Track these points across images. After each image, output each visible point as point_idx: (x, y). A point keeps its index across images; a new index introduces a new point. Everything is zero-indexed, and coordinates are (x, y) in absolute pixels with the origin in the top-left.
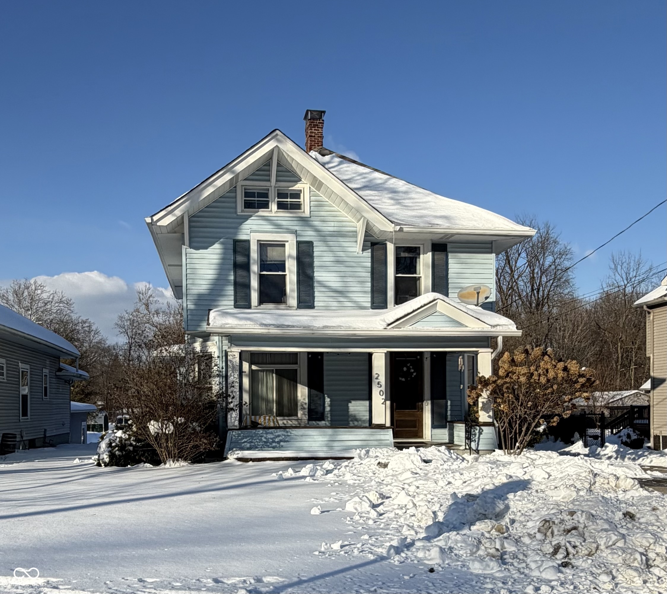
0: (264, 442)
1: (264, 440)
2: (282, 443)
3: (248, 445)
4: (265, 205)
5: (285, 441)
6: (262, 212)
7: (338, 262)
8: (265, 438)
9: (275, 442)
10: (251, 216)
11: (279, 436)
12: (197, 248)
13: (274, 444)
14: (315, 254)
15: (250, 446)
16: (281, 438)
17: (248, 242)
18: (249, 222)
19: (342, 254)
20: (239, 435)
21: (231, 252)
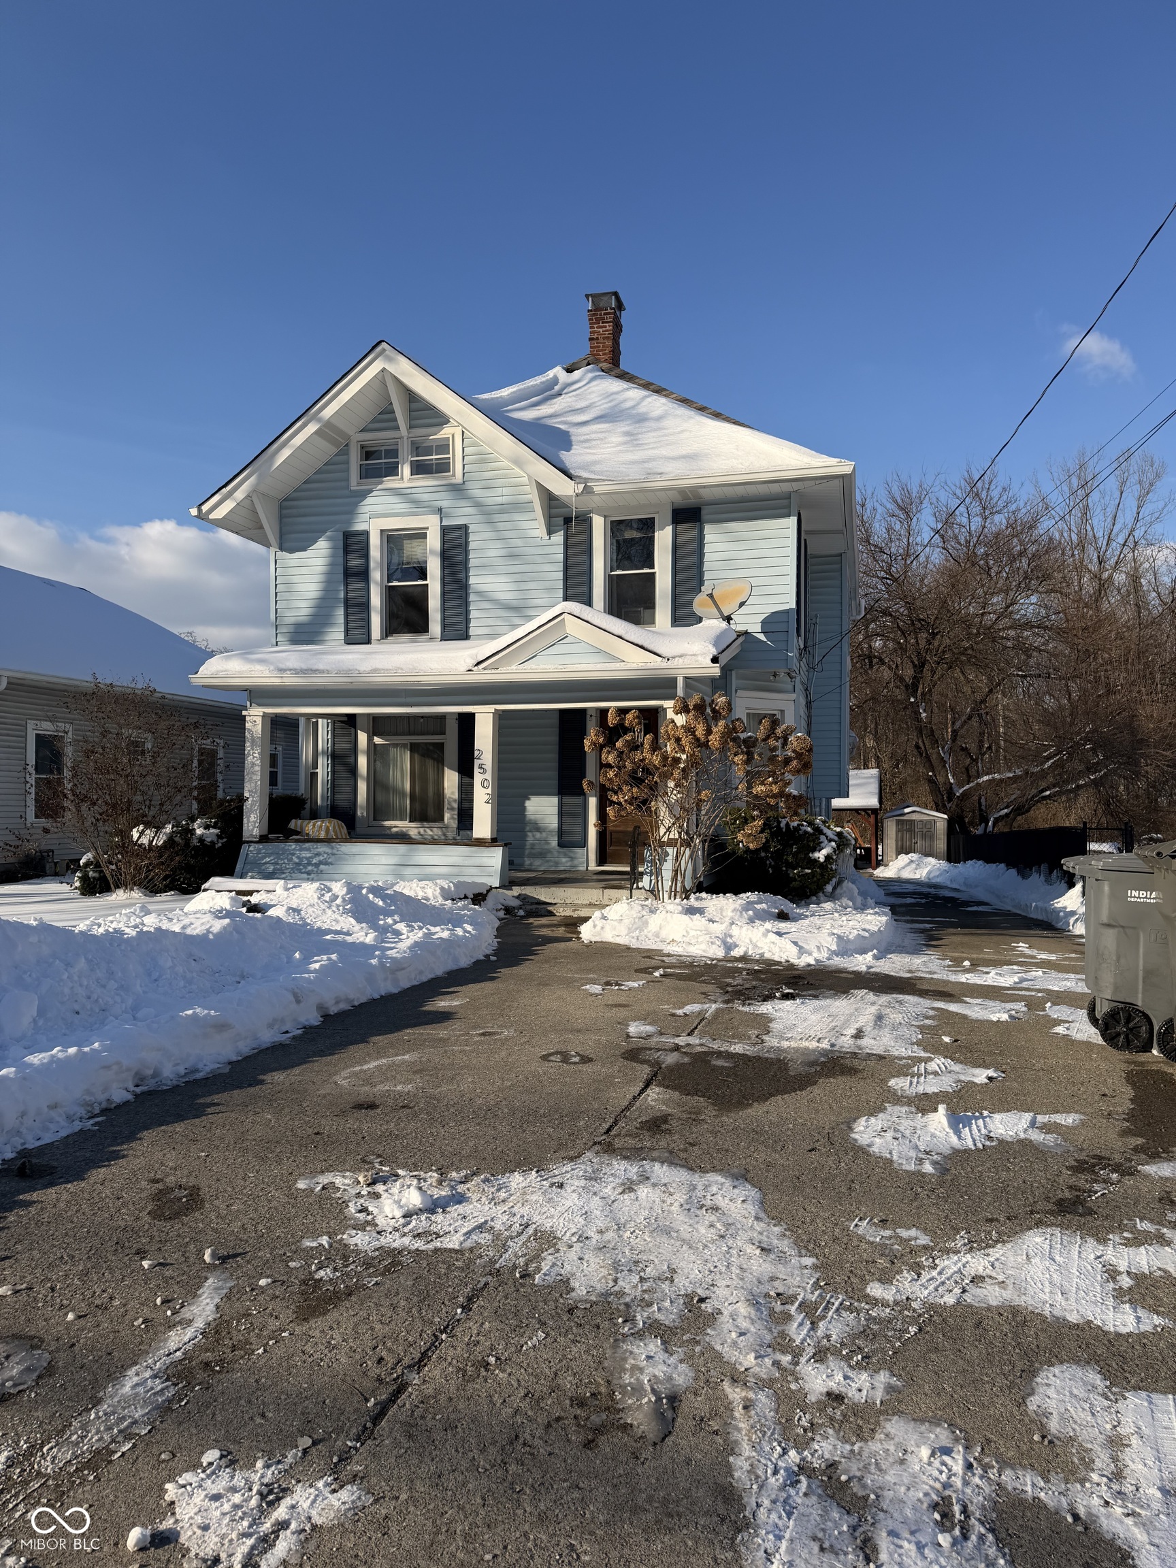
0: (296, 863)
1: (296, 860)
2: (322, 867)
3: (271, 868)
4: (392, 470)
5: (326, 864)
6: (390, 482)
7: (511, 556)
8: (298, 857)
9: (312, 865)
10: (371, 491)
11: (318, 854)
12: (292, 551)
13: (310, 868)
14: (472, 546)
15: (274, 869)
16: (321, 858)
17: (366, 534)
18: (369, 500)
19: (519, 543)
20: (259, 851)
21: (341, 551)
